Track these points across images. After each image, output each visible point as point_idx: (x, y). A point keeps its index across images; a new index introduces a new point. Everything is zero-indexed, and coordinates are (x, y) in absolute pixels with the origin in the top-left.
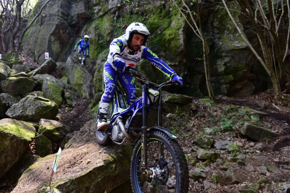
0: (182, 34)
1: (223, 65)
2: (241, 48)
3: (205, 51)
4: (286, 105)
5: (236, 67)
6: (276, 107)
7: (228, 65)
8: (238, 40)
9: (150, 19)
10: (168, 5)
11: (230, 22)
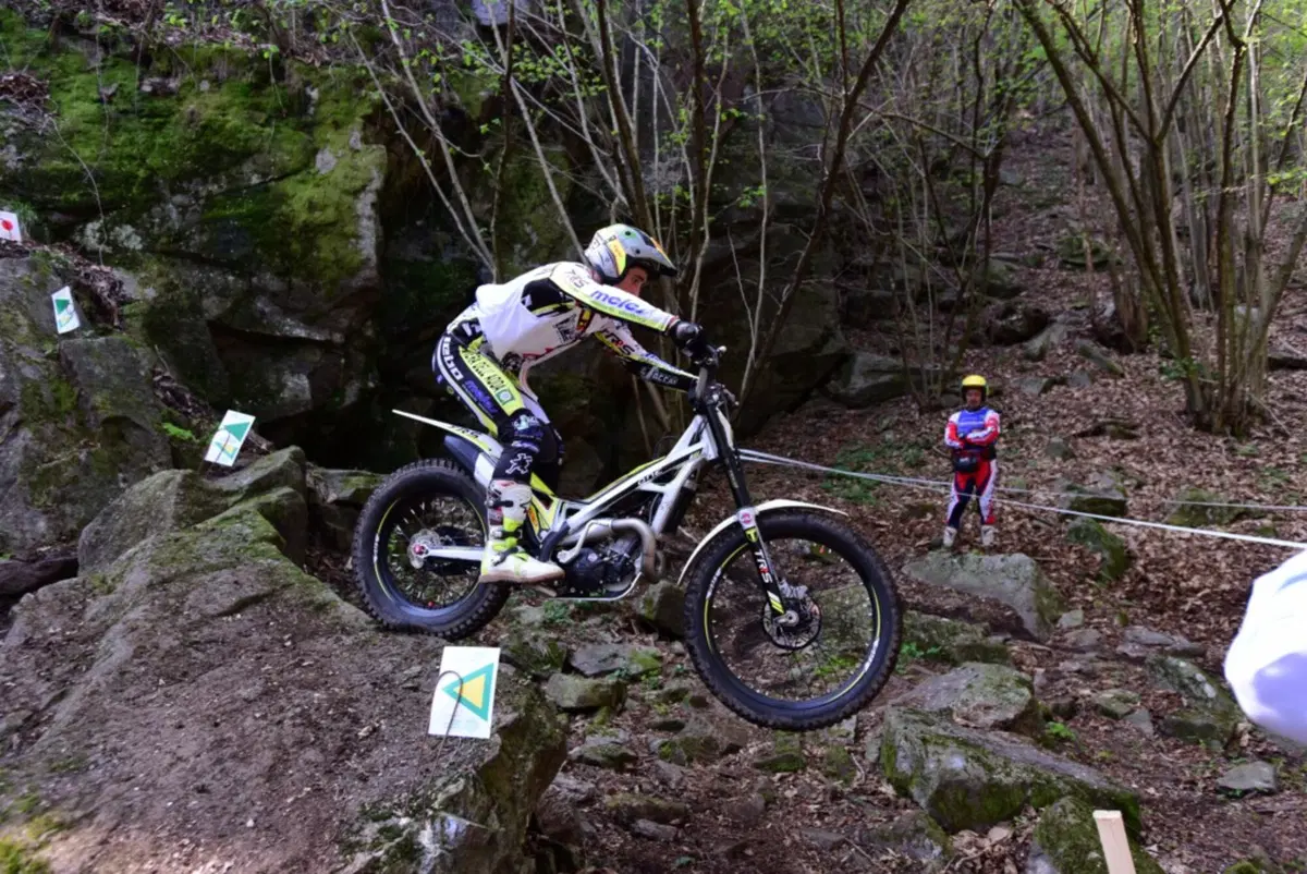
0: (369, 218)
5: (557, 384)
6: (685, 531)
9: (191, 97)
10: (298, 70)
11: (532, 217)
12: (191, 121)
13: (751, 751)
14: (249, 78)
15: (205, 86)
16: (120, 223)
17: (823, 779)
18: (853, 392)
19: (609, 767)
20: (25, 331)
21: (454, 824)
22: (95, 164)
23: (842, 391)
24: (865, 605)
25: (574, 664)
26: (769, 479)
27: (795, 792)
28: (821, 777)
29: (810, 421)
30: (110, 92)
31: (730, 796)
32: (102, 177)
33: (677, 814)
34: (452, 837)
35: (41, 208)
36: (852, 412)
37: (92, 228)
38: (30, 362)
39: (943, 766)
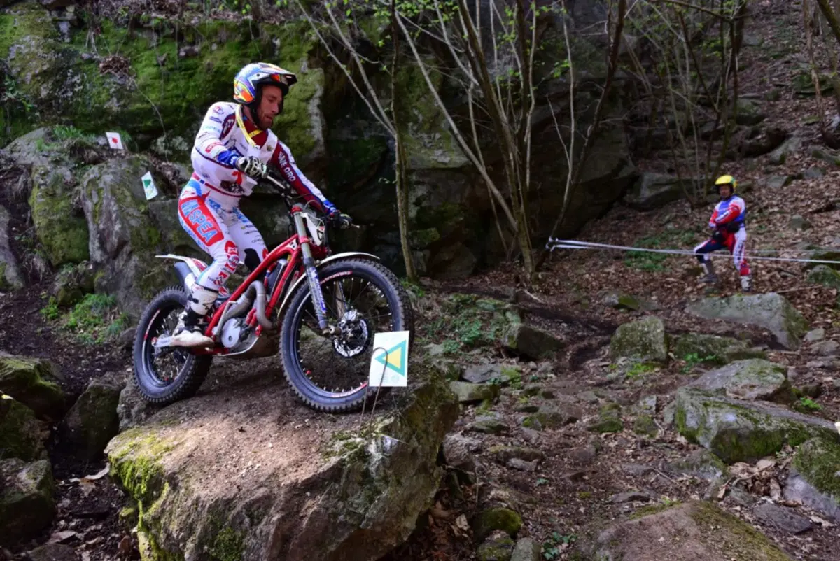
0: (317, 115)
1: (414, 204)
2: (451, 166)
3: (400, 162)
4: (546, 292)
5: (443, 209)
6: (533, 296)
7: (424, 204)
8: (441, 148)
9: (207, 55)
10: (267, 29)
11: (418, 104)
12: (209, 70)
13: (585, 421)
14: (239, 38)
15: (214, 47)
16: (175, 136)
17: (635, 435)
18: (643, 200)
19: (492, 433)
20: (129, 199)
21: (389, 441)
22: (159, 103)
23: (634, 200)
24: (659, 331)
25: (466, 378)
26: (588, 261)
27: (616, 443)
28: (634, 434)
29: (613, 222)
30: (163, 59)
31: (571, 447)
32: (163, 110)
33: (536, 456)
34: (388, 448)
35: (133, 132)
36: (643, 214)
37: (160, 140)
38: (134, 217)
39: (720, 419)
